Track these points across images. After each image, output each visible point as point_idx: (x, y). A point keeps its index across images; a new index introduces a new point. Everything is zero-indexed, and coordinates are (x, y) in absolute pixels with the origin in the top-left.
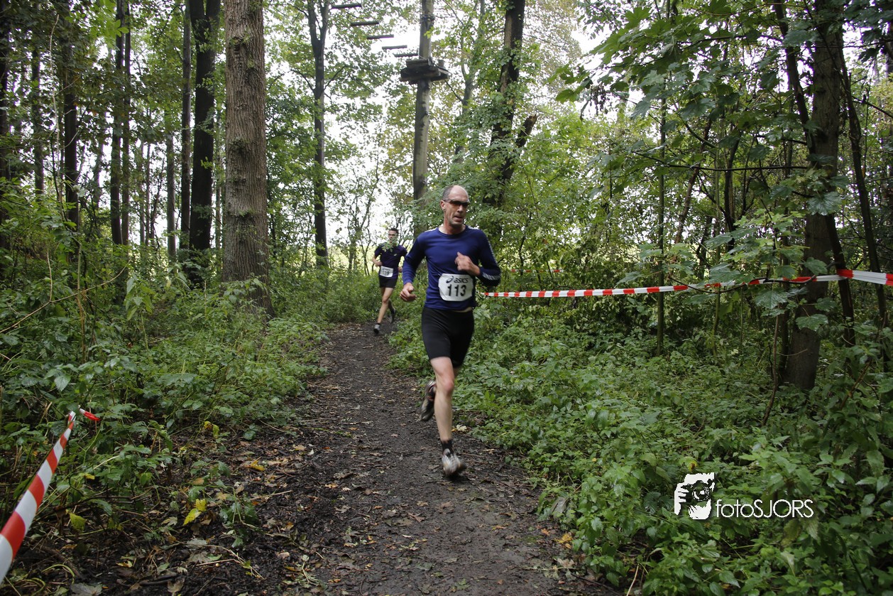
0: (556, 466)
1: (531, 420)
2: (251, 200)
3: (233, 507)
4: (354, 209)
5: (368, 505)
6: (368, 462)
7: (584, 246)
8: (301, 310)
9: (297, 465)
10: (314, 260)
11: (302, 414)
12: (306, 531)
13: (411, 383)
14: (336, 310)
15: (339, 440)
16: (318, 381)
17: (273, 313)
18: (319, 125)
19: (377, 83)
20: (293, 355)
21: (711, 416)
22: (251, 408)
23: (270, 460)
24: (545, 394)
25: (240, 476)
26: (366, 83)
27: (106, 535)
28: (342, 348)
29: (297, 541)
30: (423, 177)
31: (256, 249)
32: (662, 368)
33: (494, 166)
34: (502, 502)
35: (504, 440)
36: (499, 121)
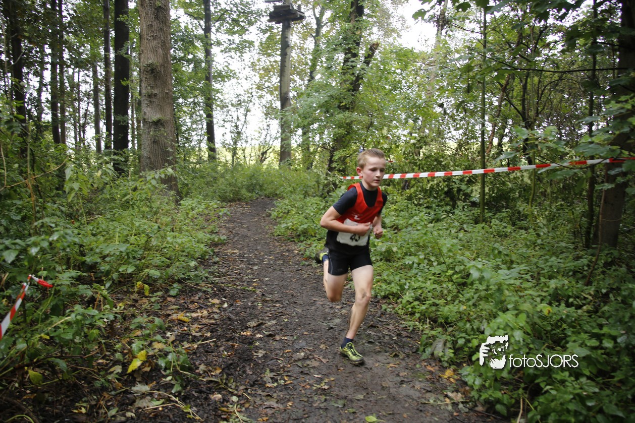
0: (426, 312)
1: (396, 275)
2: (161, 109)
3: (170, 357)
4: (235, 118)
5: (280, 349)
6: (273, 312)
8: (200, 193)
9: (216, 316)
10: (207, 155)
11: (213, 273)
12: (232, 374)
13: (292, 247)
14: (226, 193)
15: (245, 294)
16: (220, 247)
17: (180, 195)
18: (208, 53)
19: (251, 23)
20: (198, 227)
21: (543, 270)
22: (173, 270)
23: (193, 312)
24: (406, 254)
25: (170, 327)
26: (243, 24)
27: (62, 384)
28: (235, 221)
29: (226, 384)
30: (287, 93)
31: (166, 148)
32: (487, 232)
33: (347, 80)
34: (389, 344)
35: (377, 291)
36: (350, 46)
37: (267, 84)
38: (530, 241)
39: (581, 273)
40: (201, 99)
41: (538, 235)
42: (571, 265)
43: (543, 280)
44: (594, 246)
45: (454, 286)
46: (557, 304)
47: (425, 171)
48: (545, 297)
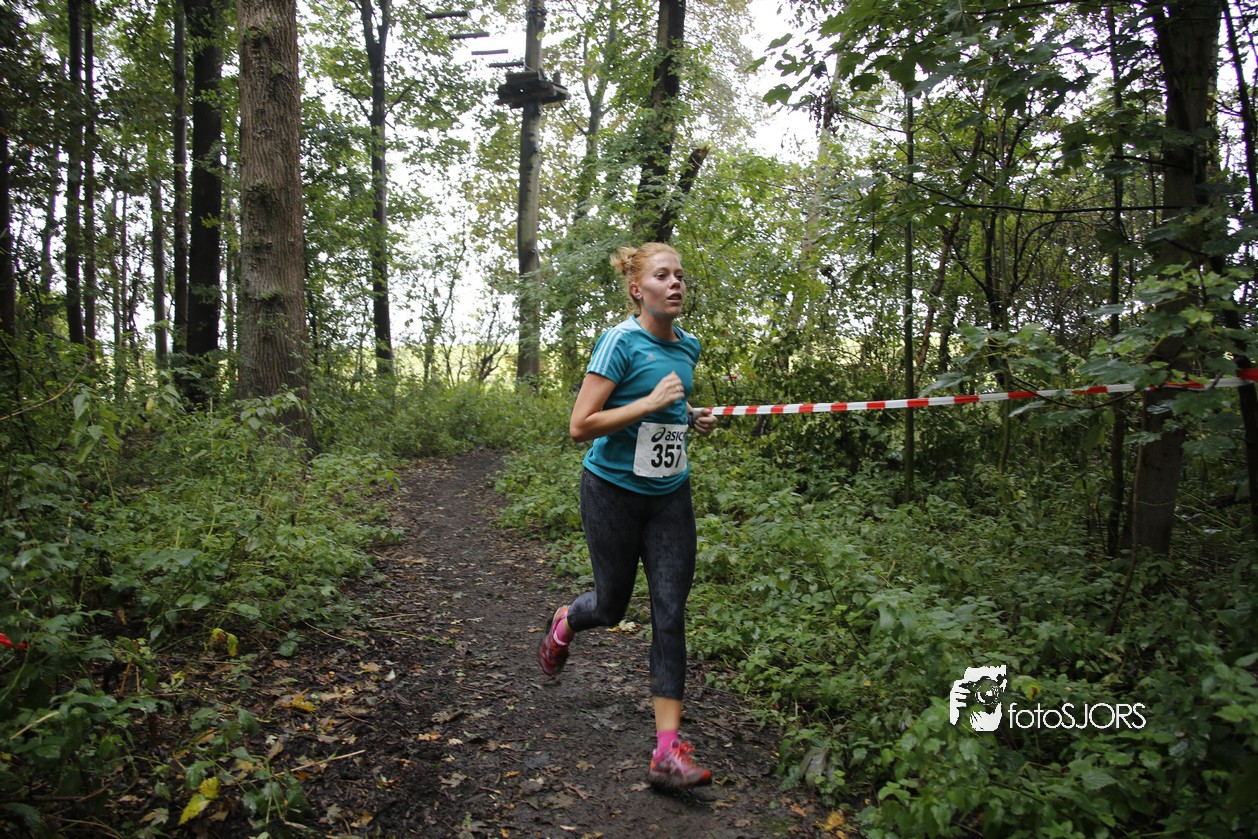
0: (792, 689)
1: (737, 610)
2: (280, 275)
3: (266, 791)
4: (430, 290)
5: (496, 771)
6: (486, 691)
7: (785, 339)
8: (357, 439)
9: (370, 700)
10: (373, 364)
11: (370, 608)
12: (394, 826)
13: (535, 551)
14: (409, 439)
16: (390, 550)
17: (316, 446)
18: (378, 165)
19: (463, 107)
20: (350, 510)
21: (1026, 601)
22: (287, 602)
23: (323, 691)
24: (755, 569)
25: (275, 722)
26: (447, 108)
28: (423, 497)
30: (532, 243)
31: (289, 350)
32: (918, 522)
33: (647, 220)
34: (716, 757)
35: (698, 644)
36: (651, 153)
37: (493, 225)
38: (1001, 540)
39: (1101, 607)
40: (363, 254)
41: (1017, 528)
42: (1079, 591)
43: (1025, 622)
44: (1124, 551)
45: (850, 635)
46: (1052, 671)
47: (797, 401)
48: (1030, 656)
